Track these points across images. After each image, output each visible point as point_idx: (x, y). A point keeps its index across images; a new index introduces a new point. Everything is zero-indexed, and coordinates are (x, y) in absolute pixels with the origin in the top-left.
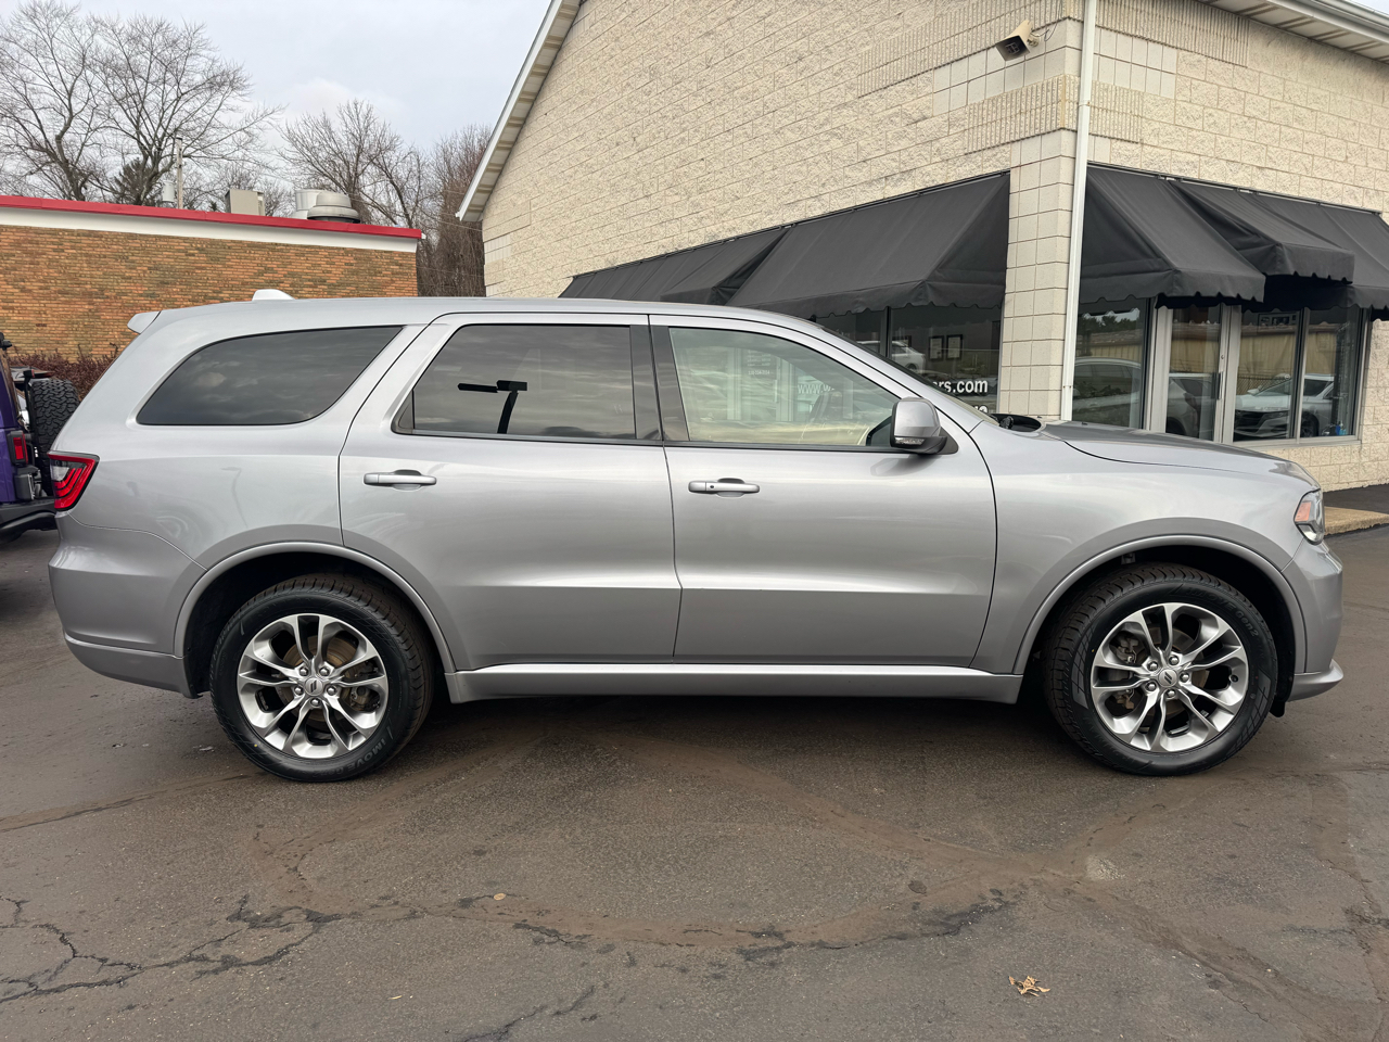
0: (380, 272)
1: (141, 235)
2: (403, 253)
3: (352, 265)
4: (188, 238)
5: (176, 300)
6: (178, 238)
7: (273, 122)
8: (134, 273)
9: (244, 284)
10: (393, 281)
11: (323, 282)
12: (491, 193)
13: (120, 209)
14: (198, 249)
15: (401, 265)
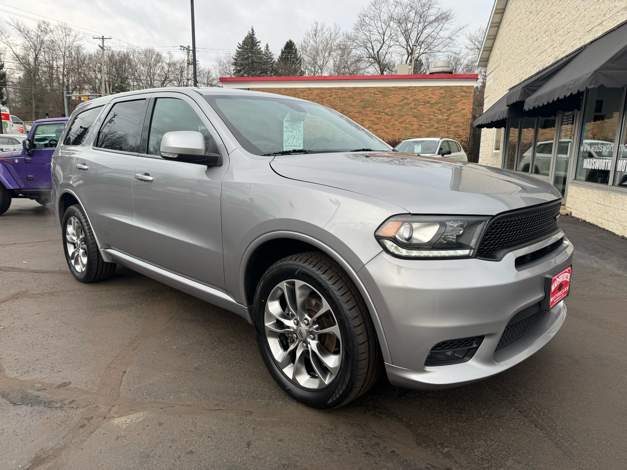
0: (455, 96)
1: (359, 88)
2: (468, 86)
3: (443, 94)
4: (376, 87)
5: (368, 114)
6: (372, 87)
7: (464, 32)
8: (354, 104)
9: (395, 105)
10: (461, 100)
11: (428, 102)
12: (491, 51)
13: (352, 77)
14: (379, 91)
15: (466, 92)
